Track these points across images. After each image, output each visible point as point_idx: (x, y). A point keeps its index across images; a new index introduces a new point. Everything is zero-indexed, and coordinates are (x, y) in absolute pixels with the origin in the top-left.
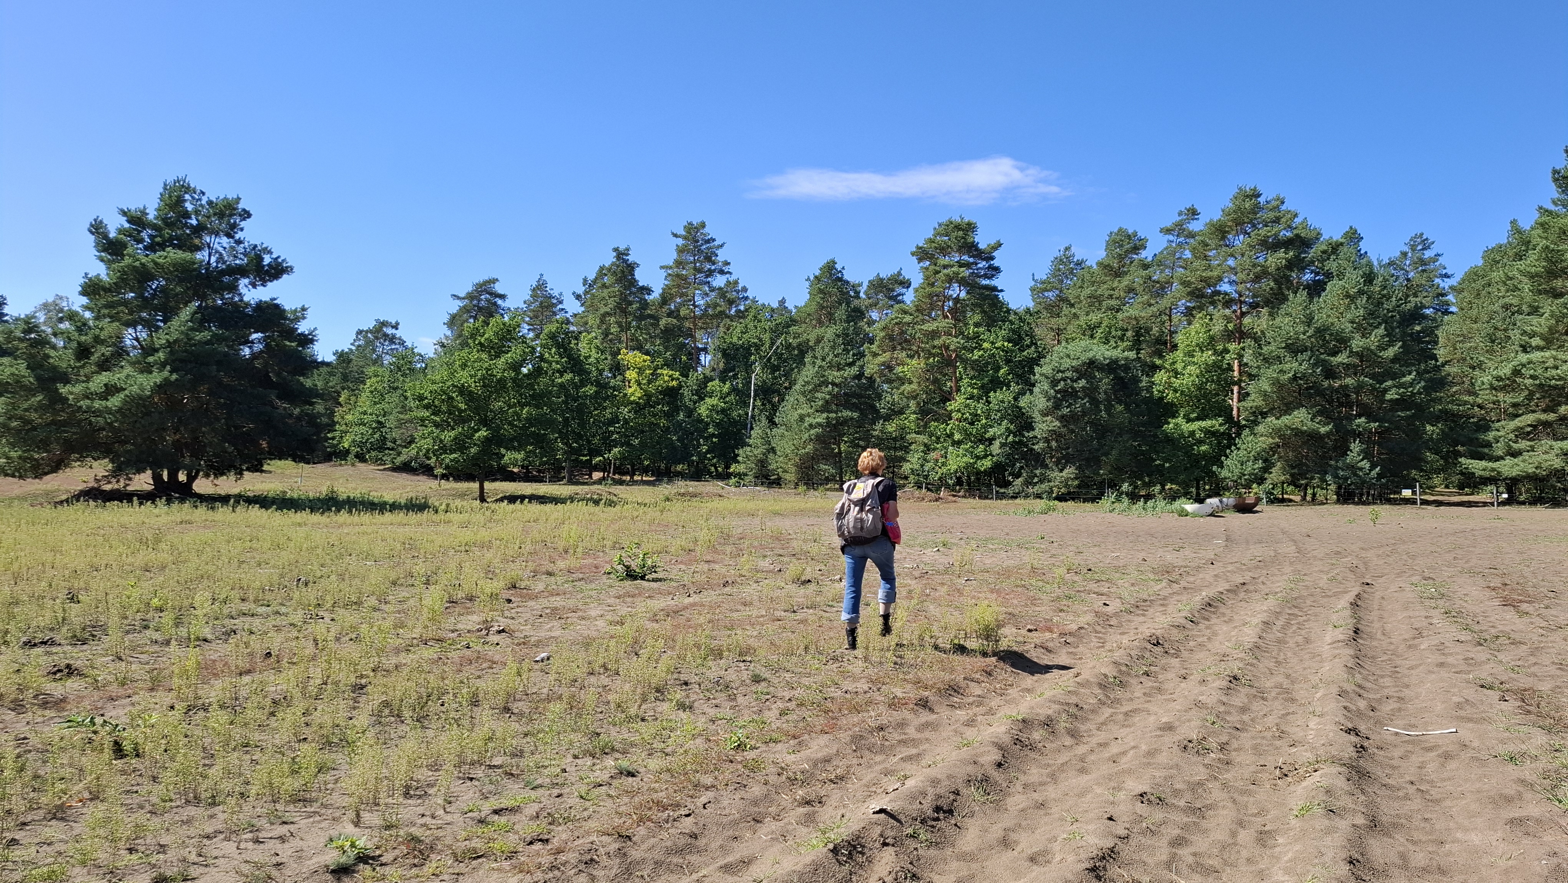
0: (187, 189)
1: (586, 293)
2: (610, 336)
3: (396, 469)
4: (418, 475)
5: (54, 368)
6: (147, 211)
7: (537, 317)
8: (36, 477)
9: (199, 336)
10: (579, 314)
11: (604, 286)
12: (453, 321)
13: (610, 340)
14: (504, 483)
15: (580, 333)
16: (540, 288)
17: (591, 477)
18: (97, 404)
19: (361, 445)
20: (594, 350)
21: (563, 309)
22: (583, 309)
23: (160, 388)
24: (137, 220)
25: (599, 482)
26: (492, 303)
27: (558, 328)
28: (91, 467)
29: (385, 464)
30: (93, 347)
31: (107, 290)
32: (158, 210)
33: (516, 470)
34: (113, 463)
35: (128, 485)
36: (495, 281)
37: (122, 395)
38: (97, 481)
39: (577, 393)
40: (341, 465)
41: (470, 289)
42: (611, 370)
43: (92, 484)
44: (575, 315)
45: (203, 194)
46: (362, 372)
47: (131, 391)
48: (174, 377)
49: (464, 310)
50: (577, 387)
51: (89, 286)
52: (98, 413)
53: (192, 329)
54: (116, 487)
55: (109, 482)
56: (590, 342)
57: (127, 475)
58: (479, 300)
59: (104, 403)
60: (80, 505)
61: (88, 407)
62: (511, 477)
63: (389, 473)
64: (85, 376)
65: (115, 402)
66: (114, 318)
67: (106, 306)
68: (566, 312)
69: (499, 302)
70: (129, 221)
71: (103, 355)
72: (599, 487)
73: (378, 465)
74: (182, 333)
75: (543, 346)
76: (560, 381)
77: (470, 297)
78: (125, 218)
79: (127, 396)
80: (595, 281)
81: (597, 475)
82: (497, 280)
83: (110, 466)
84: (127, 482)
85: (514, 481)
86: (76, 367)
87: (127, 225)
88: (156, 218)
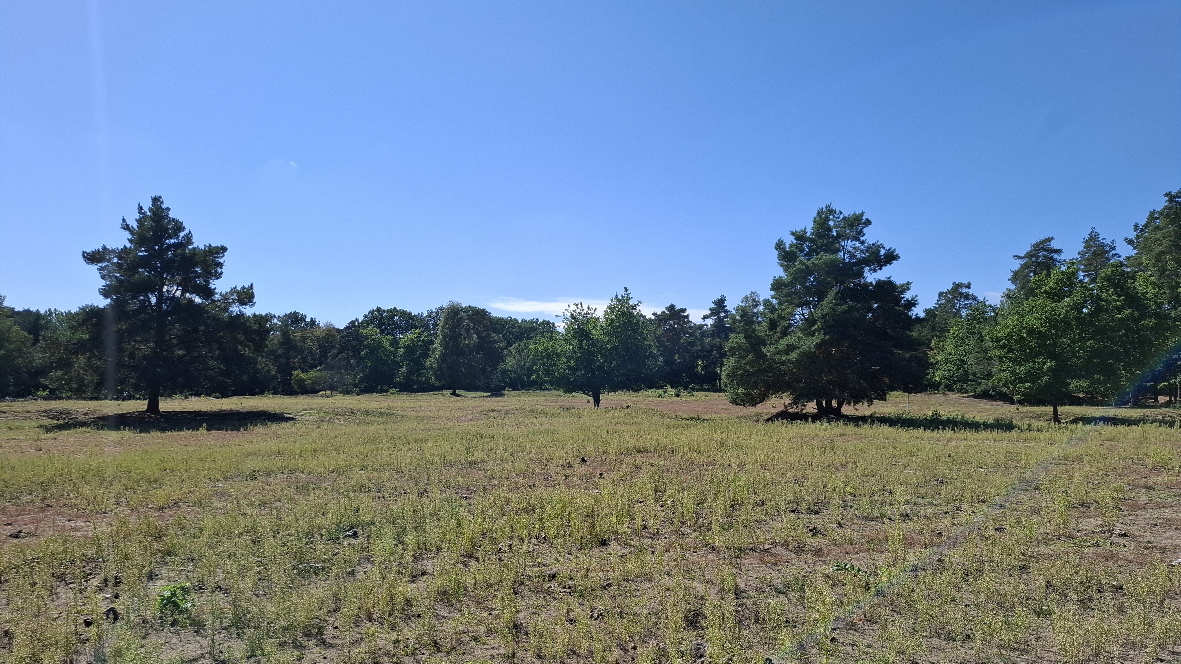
0: (831, 211)
1: (1138, 237)
2: (1168, 272)
3: (977, 396)
4: (996, 401)
5: (758, 337)
6: (807, 231)
7: (1091, 264)
8: (753, 405)
9: (841, 309)
10: (1132, 256)
11: (1157, 228)
12: (1016, 277)
13: (1168, 276)
14: (1072, 407)
15: (1136, 272)
16: (1092, 240)
17: (1156, 400)
18: (784, 358)
19: (950, 378)
20: (1150, 287)
21: (1116, 255)
22: (1136, 251)
23: (819, 346)
24: (800, 237)
25: (1167, 405)
26: (1049, 258)
27: (1113, 271)
28: (782, 398)
29: (968, 393)
30: (778, 321)
31: (786, 285)
32: (812, 228)
33: (1081, 395)
34: (793, 395)
35: (804, 409)
36: (1050, 239)
37: (798, 351)
38: (785, 406)
39: (1137, 326)
40: (935, 394)
41: (1029, 249)
42: (1169, 303)
43: (783, 409)
44: (1128, 258)
45: (841, 213)
46: (946, 323)
47: (803, 349)
48: (827, 337)
49: (1024, 267)
50: (1136, 321)
51: (776, 284)
52: (783, 363)
53: (835, 305)
54: (796, 410)
55: (792, 408)
56: (1146, 280)
57: (802, 403)
58: (1038, 257)
59: (787, 357)
60: (779, 423)
61: (779, 359)
62: (1078, 402)
63: (972, 399)
64: (775, 340)
65: (793, 356)
66: (790, 303)
67: (786, 296)
68: (1120, 257)
69: (1056, 256)
70: (796, 239)
71: (784, 326)
72: (1167, 409)
73: (963, 393)
74: (830, 308)
75: (1100, 288)
76: (1119, 316)
77: (1029, 255)
78: (794, 237)
79: (801, 352)
80: (1146, 226)
81: (1162, 399)
82: (1052, 238)
83: (791, 397)
84: (803, 408)
85: (1082, 405)
86: (770, 335)
87: (795, 242)
88: (812, 234)
